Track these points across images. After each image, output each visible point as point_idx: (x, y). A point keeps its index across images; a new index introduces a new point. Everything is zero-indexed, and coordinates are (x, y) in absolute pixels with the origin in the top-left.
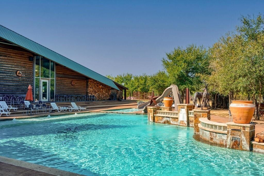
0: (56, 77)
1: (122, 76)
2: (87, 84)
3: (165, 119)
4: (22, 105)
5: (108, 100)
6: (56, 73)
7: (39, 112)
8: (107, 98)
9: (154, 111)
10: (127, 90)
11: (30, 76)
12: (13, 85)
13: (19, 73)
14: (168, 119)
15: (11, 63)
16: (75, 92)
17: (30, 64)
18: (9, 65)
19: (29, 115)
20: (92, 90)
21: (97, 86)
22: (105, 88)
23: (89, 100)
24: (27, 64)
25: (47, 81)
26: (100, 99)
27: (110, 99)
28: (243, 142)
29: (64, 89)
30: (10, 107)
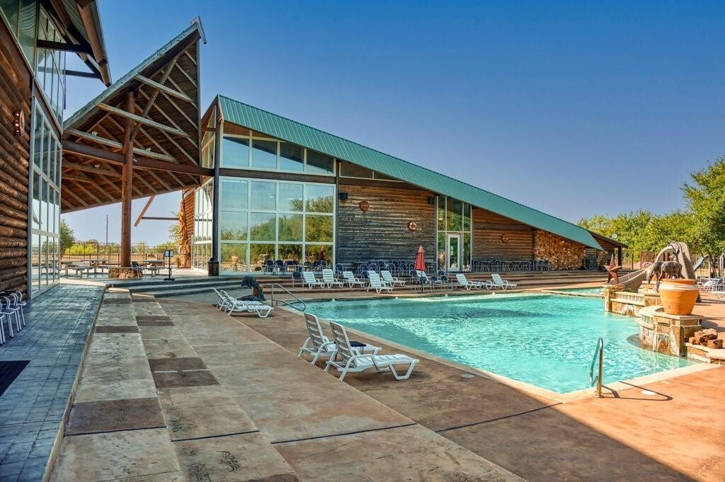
0: (474, 228)
1: (628, 217)
2: (534, 240)
3: (626, 308)
4: (413, 277)
5: (579, 269)
6: (474, 222)
7: (436, 288)
8: (577, 266)
9: (611, 293)
10: (623, 249)
11: (430, 229)
12: (403, 245)
13: (413, 226)
14: (631, 307)
15: (400, 211)
16: (510, 254)
17: (430, 210)
18: (397, 213)
19: (419, 293)
20: (544, 250)
21: (555, 242)
22: (572, 246)
23: (536, 270)
24: (425, 210)
25: (458, 236)
26: (560, 268)
27: (582, 268)
28: (672, 343)
29: (487, 249)
30: (395, 280)
